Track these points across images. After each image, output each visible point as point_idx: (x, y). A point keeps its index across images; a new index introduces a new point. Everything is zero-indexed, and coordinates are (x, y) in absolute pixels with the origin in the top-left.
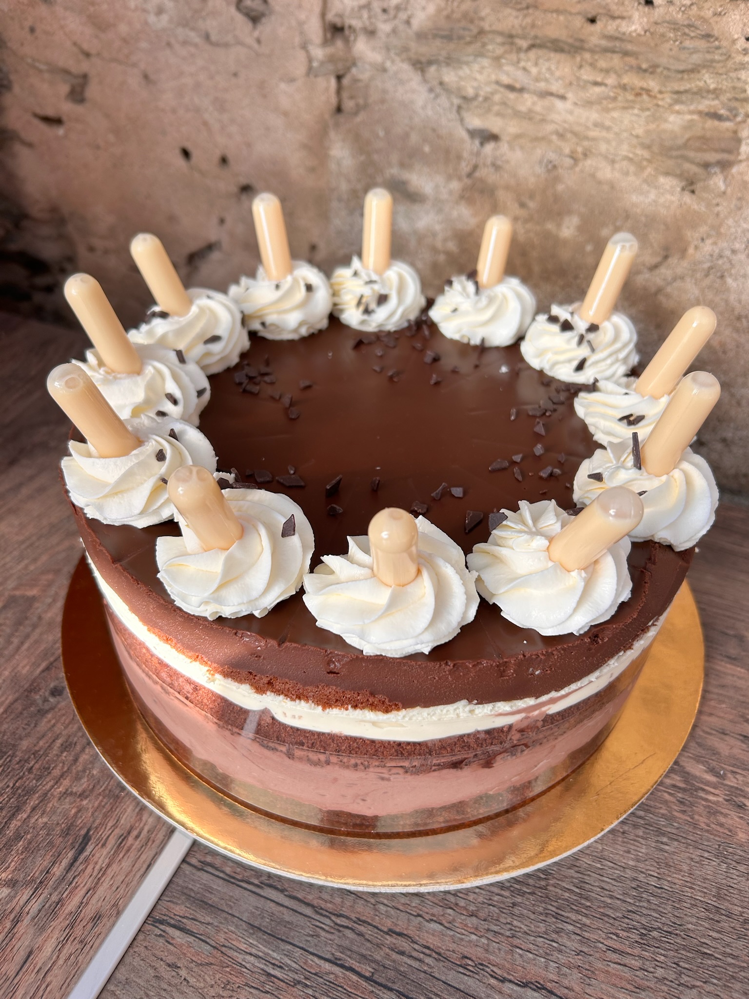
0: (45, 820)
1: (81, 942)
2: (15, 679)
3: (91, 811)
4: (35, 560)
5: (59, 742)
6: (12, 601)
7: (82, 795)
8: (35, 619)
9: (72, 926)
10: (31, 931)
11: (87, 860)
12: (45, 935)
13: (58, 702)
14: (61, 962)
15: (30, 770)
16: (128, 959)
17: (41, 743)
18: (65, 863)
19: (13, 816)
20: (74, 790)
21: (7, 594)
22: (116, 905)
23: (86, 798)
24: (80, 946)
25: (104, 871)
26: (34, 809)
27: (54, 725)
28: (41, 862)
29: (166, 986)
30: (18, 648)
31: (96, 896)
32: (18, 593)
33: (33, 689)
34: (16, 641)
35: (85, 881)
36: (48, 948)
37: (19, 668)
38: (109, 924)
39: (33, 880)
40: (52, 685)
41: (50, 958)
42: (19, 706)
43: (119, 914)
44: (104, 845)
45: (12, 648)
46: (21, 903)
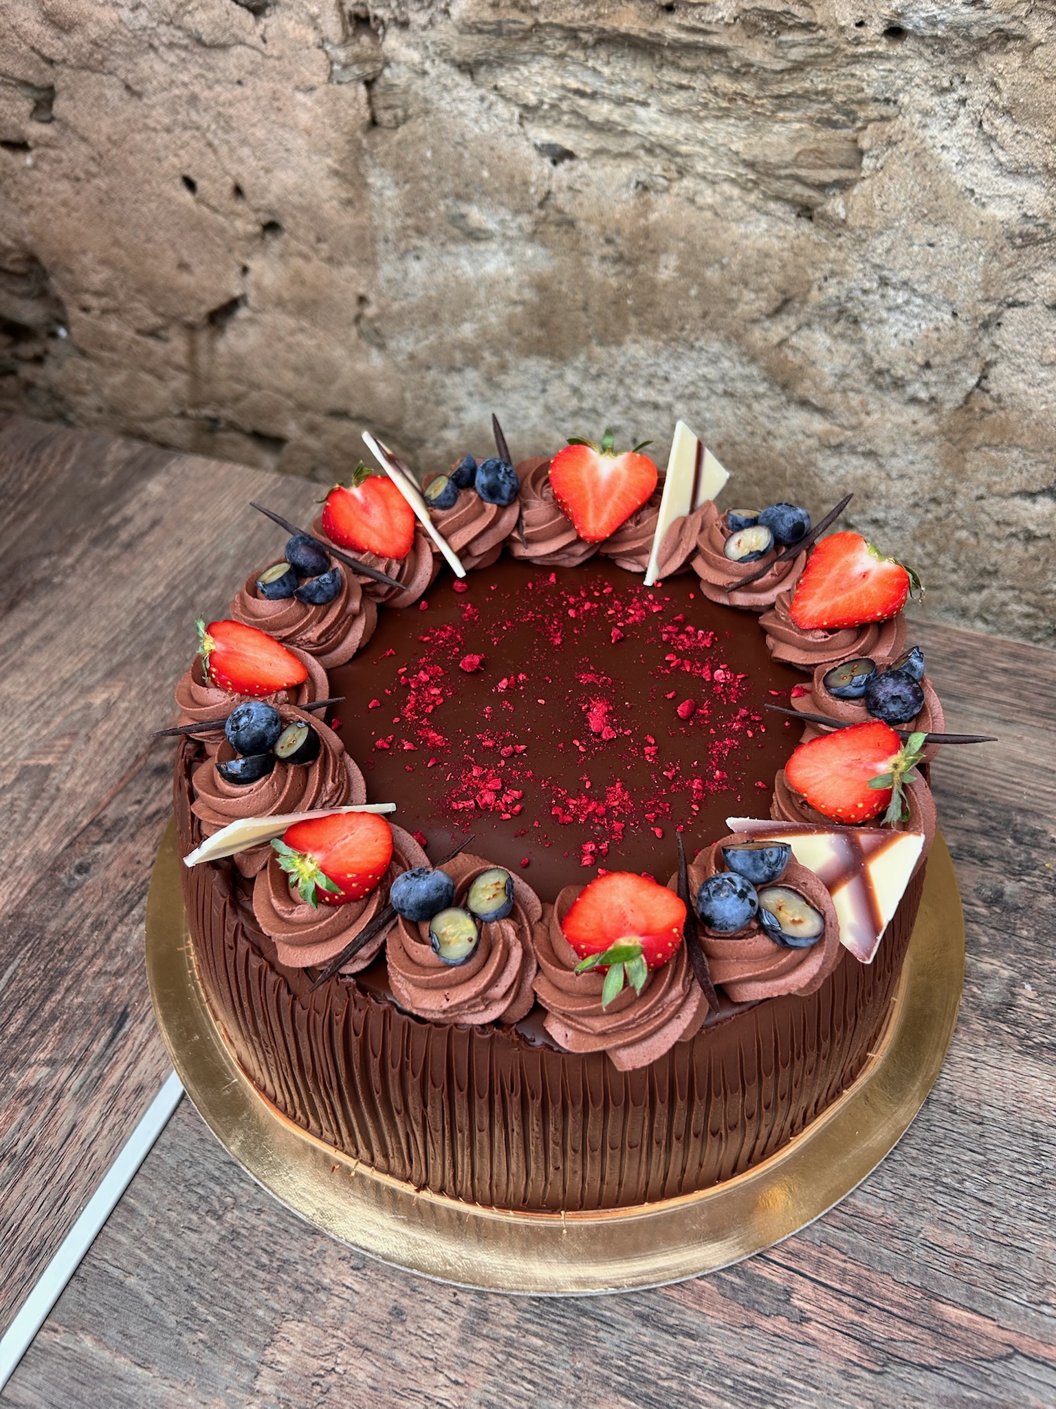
0: (80, 999)
1: (125, 1112)
2: (36, 857)
3: (127, 988)
4: (47, 723)
5: (89, 921)
6: (25, 772)
7: (117, 974)
8: (53, 791)
9: (114, 1098)
10: (74, 1106)
11: (126, 1036)
12: (88, 1108)
13: (85, 880)
14: (105, 1132)
15: (61, 951)
16: (172, 1125)
17: (70, 923)
18: (104, 1040)
19: (46, 999)
20: (109, 969)
21: (18, 764)
22: (158, 1076)
23: (121, 976)
24: (123, 1117)
25: (144, 1046)
26: (68, 990)
27: (82, 904)
28: (77, 1043)
29: (210, 1148)
30: (37, 824)
31: (137, 1070)
32: (31, 762)
33: (57, 867)
34: (34, 816)
35: (125, 1056)
36: (92, 1120)
37: (40, 846)
38: (151, 1095)
39: (72, 1058)
40: (77, 862)
41: (94, 1130)
42: (43, 887)
43: (161, 1084)
44: (142, 1021)
45: (30, 824)
46: (62, 1080)
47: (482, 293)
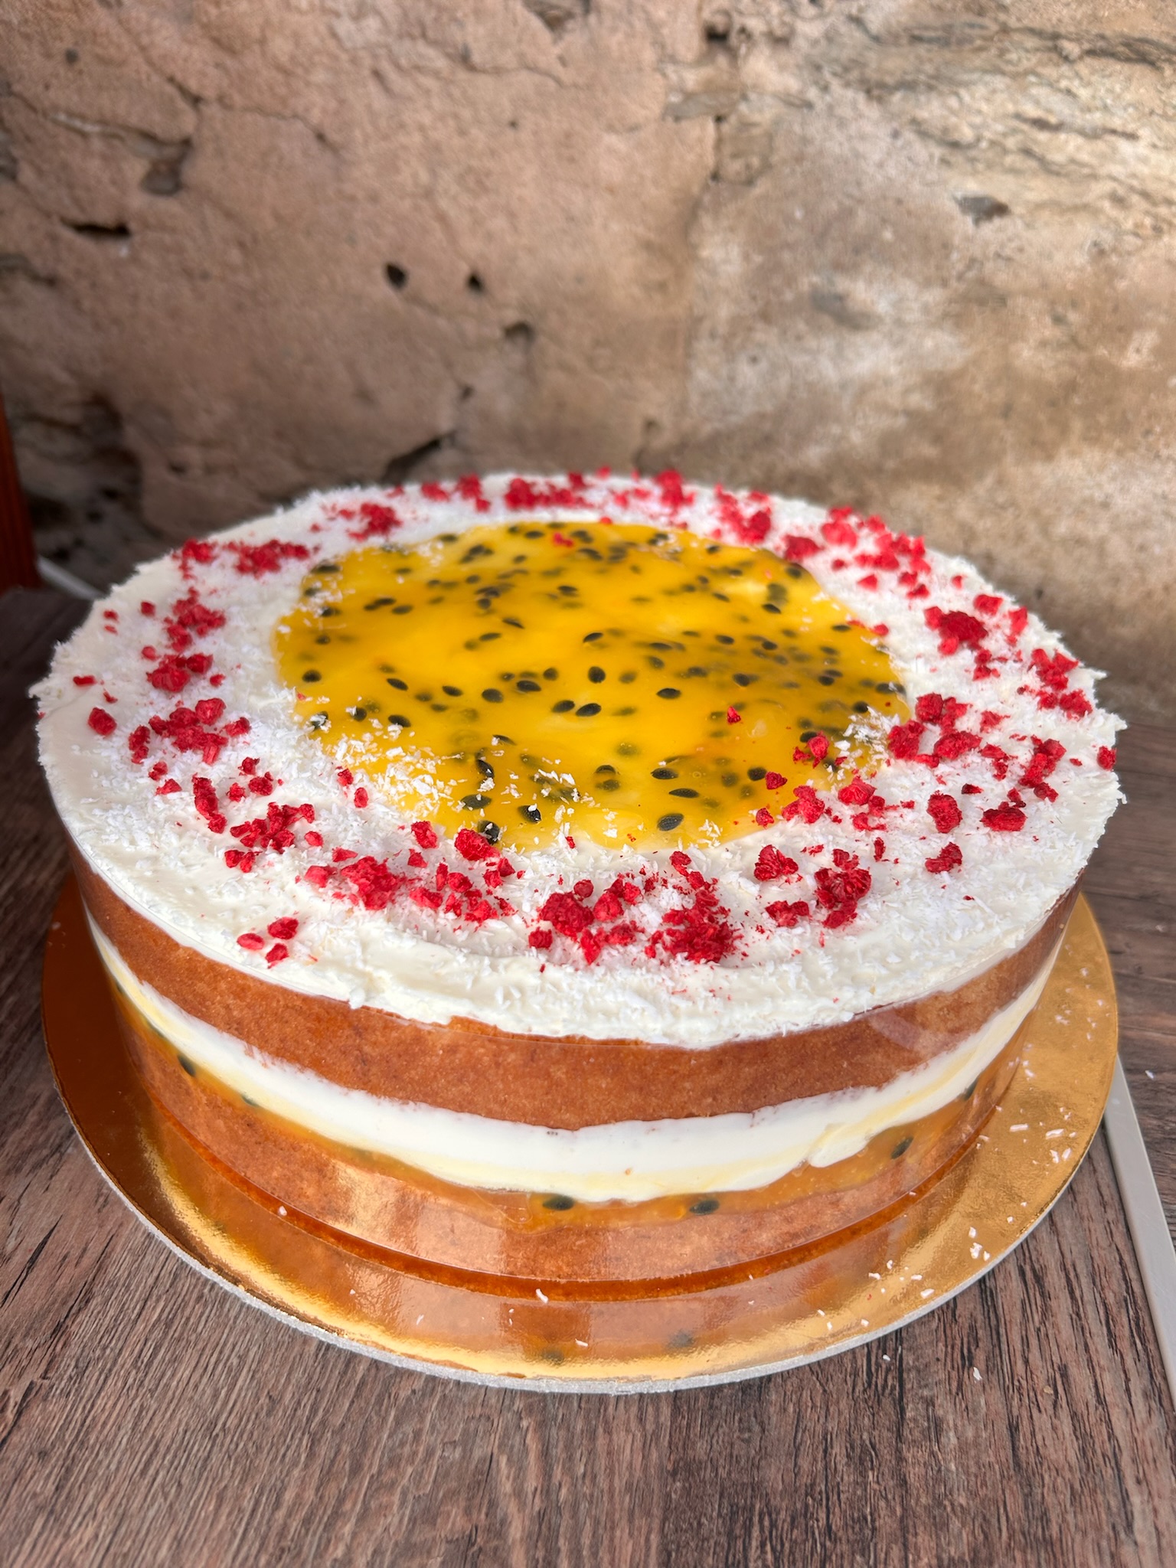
47: (846, 403)
